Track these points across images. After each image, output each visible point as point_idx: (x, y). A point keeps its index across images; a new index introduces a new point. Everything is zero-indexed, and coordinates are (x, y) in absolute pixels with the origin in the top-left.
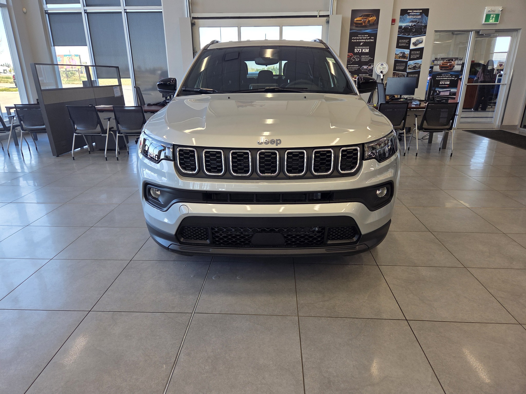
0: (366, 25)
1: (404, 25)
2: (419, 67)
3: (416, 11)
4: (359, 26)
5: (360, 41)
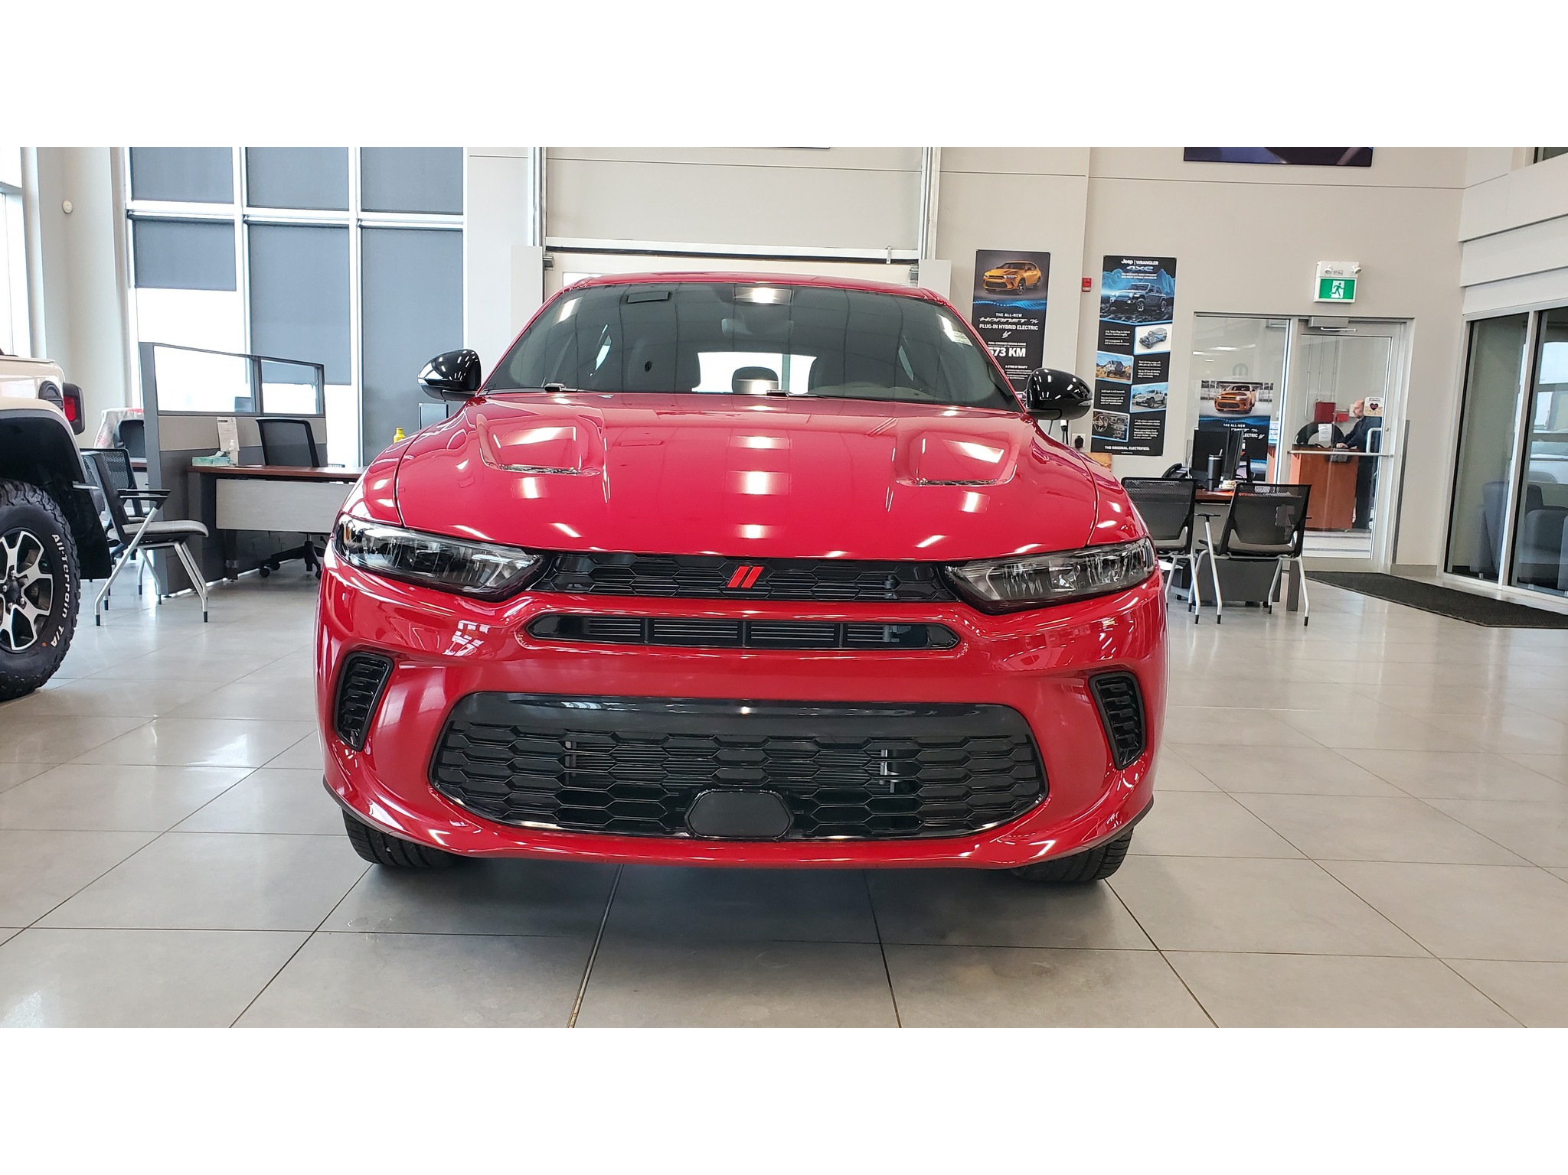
0: (1016, 290)
1: (1114, 293)
2: (1162, 401)
3: (1144, 263)
4: (997, 289)
5: (1000, 327)
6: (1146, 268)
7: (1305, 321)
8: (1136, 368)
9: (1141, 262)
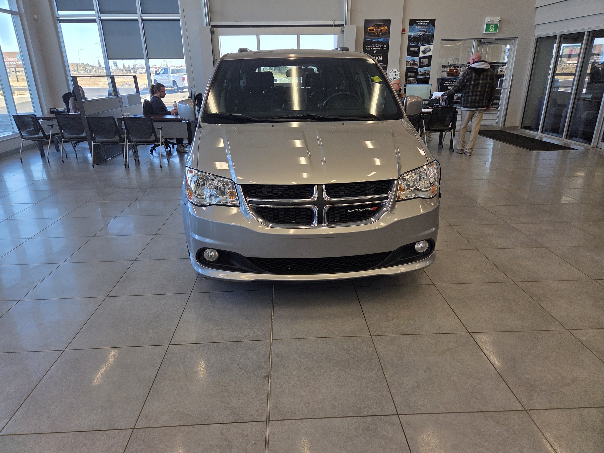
0: (379, 34)
1: (413, 34)
2: (428, 73)
4: (372, 35)
5: (373, 49)
6: (424, 24)
7: (479, 41)
8: (420, 61)
9: (423, 21)
